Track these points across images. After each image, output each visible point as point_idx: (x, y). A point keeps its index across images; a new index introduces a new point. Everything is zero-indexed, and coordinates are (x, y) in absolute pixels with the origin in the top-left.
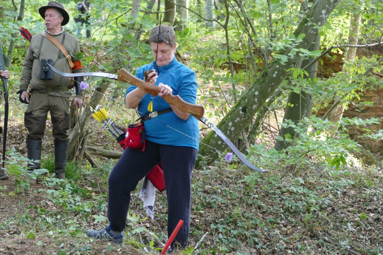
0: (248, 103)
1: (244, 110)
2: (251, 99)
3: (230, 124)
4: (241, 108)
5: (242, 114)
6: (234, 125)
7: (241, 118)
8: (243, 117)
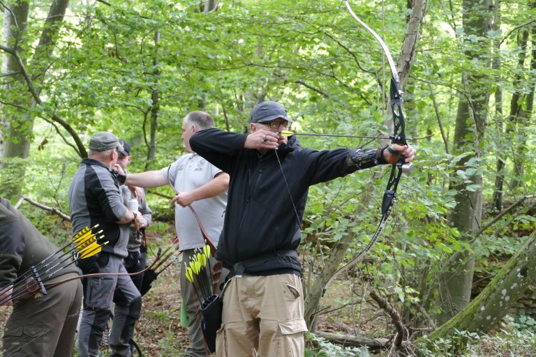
0: (529, 263)
1: (523, 272)
2: (533, 258)
3: (504, 292)
4: (519, 270)
5: (521, 278)
6: (510, 293)
7: (519, 284)
8: (522, 282)
